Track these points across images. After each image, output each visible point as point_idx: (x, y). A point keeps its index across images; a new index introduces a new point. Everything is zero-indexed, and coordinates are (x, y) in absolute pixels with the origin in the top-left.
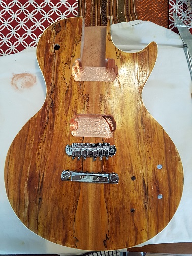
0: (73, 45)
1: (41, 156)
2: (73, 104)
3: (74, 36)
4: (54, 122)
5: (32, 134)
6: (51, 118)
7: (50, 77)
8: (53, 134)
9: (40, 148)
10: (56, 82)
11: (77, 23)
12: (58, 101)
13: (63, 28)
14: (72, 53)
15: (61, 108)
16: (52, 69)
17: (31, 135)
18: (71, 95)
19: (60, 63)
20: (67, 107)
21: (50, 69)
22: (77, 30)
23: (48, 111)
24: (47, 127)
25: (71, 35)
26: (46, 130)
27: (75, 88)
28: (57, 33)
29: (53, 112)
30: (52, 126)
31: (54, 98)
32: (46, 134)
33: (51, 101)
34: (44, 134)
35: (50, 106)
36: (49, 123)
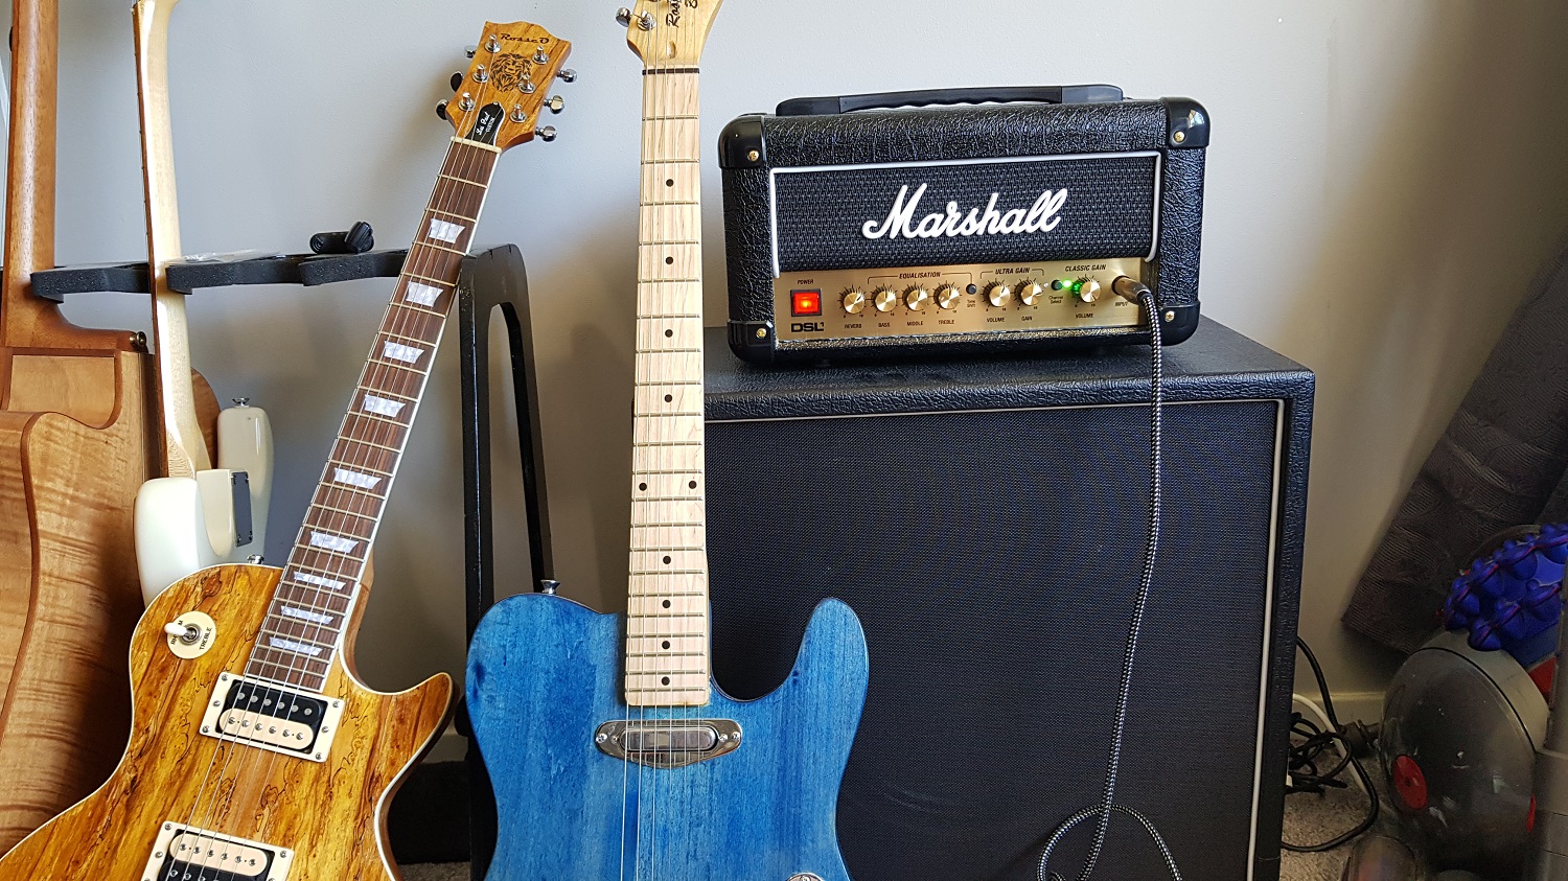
0: (236, 639)
2: (187, 796)
3: (247, 618)
4: (121, 838)
5: (52, 859)
6: (116, 824)
7: (149, 710)
8: (109, 871)
10: (162, 727)
11: (265, 582)
12: (152, 781)
13: (225, 588)
14: (227, 657)
15: (150, 803)
16: (163, 688)
17: (49, 860)
18: (190, 771)
19: (188, 678)
20: (169, 801)
21: (158, 686)
22: (261, 601)
24: (99, 848)
25: (240, 612)
26: (92, 858)
27: (208, 754)
28: (205, 597)
29: (129, 807)
30: (113, 850)
31: (141, 769)
32: (88, 866)
33: (133, 775)
34: (85, 866)
35: (125, 792)
36: (107, 837)
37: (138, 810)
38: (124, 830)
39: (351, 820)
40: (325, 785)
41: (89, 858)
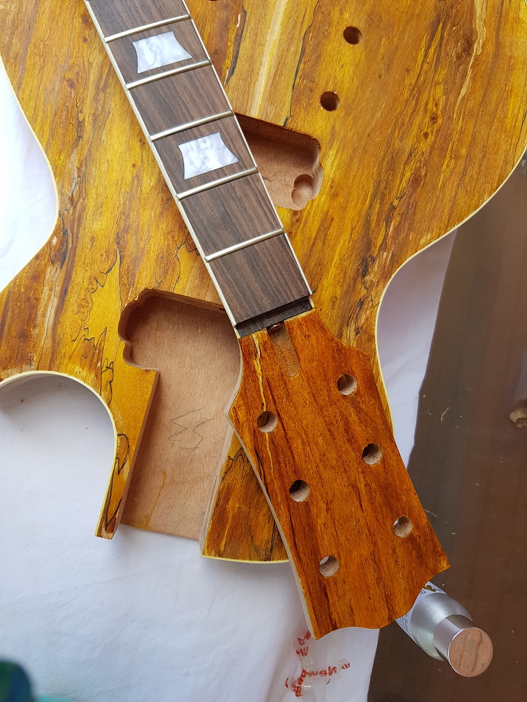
1: (426, 110)
4: (371, 206)
5: (444, 186)
6: (378, 221)
8: (380, 168)
9: (426, 135)
11: (231, 536)
12: (344, 270)
17: (447, 185)
20: (319, 243)
22: (233, 506)
23: (384, 247)
24: (394, 193)
30: (381, 192)
31: (359, 286)
32: (403, 175)
33: (368, 278)
34: (408, 175)
35: (374, 260)
36: (387, 207)
37: (355, 236)
38: (368, 215)
39: (91, 208)
40: (127, 253)
41: (404, 184)
